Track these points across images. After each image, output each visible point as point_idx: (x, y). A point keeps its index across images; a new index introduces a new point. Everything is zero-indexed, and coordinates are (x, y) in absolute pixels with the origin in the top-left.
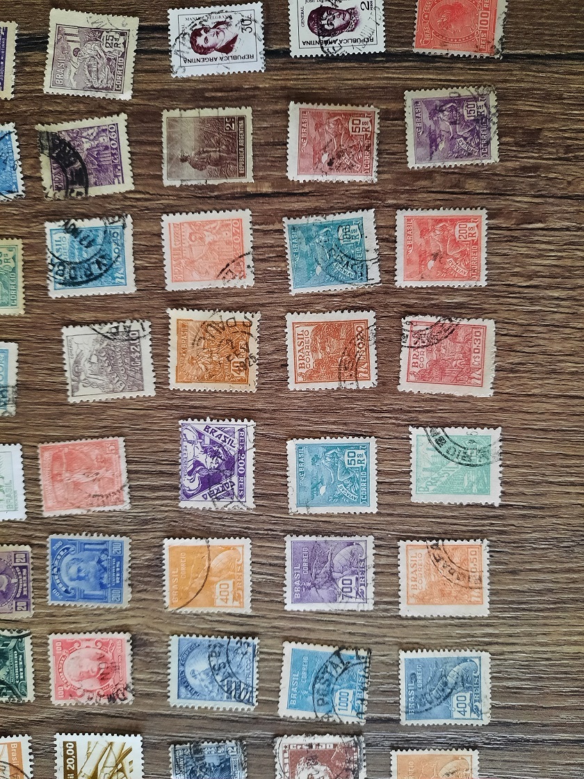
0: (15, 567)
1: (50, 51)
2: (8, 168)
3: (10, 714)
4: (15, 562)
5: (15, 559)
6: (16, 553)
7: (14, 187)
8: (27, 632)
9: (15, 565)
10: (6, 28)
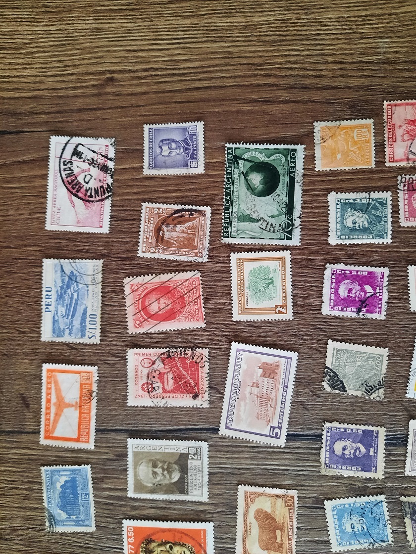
1: (409, 447)
2: (381, 525)
7: (386, 538)
10: (378, 431)
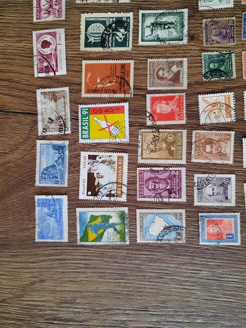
0: (229, 26)
3: (225, 84)
4: (229, 24)
5: (229, 22)
6: (229, 20)
8: (233, 51)
9: (229, 25)
